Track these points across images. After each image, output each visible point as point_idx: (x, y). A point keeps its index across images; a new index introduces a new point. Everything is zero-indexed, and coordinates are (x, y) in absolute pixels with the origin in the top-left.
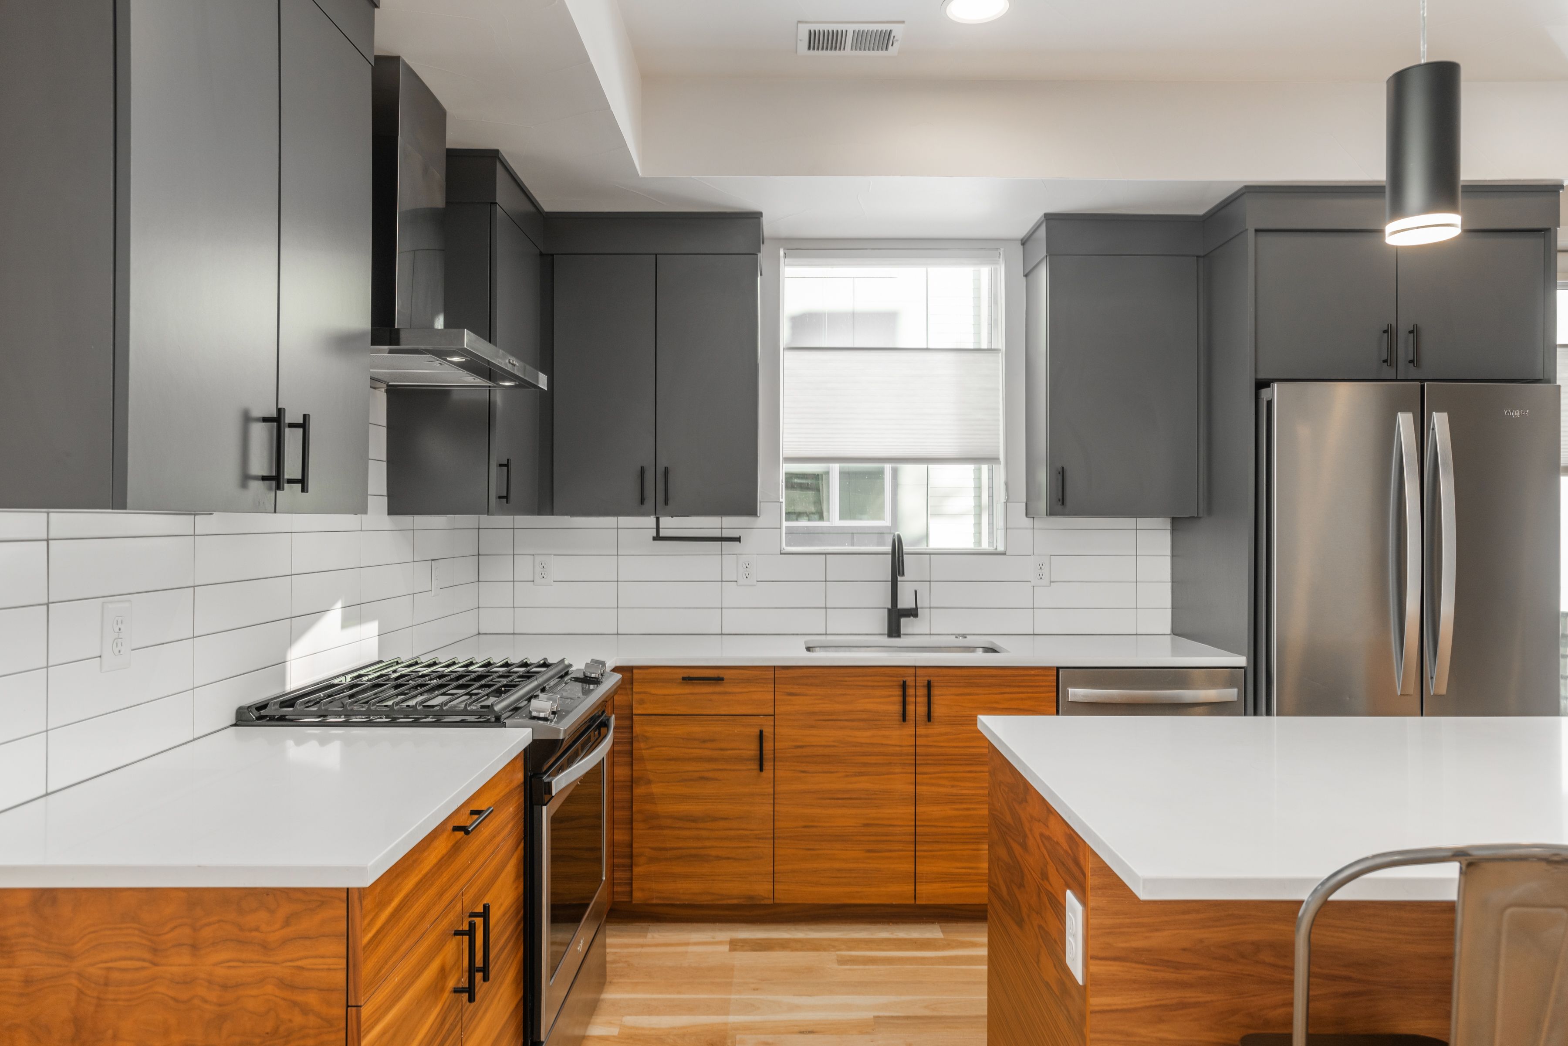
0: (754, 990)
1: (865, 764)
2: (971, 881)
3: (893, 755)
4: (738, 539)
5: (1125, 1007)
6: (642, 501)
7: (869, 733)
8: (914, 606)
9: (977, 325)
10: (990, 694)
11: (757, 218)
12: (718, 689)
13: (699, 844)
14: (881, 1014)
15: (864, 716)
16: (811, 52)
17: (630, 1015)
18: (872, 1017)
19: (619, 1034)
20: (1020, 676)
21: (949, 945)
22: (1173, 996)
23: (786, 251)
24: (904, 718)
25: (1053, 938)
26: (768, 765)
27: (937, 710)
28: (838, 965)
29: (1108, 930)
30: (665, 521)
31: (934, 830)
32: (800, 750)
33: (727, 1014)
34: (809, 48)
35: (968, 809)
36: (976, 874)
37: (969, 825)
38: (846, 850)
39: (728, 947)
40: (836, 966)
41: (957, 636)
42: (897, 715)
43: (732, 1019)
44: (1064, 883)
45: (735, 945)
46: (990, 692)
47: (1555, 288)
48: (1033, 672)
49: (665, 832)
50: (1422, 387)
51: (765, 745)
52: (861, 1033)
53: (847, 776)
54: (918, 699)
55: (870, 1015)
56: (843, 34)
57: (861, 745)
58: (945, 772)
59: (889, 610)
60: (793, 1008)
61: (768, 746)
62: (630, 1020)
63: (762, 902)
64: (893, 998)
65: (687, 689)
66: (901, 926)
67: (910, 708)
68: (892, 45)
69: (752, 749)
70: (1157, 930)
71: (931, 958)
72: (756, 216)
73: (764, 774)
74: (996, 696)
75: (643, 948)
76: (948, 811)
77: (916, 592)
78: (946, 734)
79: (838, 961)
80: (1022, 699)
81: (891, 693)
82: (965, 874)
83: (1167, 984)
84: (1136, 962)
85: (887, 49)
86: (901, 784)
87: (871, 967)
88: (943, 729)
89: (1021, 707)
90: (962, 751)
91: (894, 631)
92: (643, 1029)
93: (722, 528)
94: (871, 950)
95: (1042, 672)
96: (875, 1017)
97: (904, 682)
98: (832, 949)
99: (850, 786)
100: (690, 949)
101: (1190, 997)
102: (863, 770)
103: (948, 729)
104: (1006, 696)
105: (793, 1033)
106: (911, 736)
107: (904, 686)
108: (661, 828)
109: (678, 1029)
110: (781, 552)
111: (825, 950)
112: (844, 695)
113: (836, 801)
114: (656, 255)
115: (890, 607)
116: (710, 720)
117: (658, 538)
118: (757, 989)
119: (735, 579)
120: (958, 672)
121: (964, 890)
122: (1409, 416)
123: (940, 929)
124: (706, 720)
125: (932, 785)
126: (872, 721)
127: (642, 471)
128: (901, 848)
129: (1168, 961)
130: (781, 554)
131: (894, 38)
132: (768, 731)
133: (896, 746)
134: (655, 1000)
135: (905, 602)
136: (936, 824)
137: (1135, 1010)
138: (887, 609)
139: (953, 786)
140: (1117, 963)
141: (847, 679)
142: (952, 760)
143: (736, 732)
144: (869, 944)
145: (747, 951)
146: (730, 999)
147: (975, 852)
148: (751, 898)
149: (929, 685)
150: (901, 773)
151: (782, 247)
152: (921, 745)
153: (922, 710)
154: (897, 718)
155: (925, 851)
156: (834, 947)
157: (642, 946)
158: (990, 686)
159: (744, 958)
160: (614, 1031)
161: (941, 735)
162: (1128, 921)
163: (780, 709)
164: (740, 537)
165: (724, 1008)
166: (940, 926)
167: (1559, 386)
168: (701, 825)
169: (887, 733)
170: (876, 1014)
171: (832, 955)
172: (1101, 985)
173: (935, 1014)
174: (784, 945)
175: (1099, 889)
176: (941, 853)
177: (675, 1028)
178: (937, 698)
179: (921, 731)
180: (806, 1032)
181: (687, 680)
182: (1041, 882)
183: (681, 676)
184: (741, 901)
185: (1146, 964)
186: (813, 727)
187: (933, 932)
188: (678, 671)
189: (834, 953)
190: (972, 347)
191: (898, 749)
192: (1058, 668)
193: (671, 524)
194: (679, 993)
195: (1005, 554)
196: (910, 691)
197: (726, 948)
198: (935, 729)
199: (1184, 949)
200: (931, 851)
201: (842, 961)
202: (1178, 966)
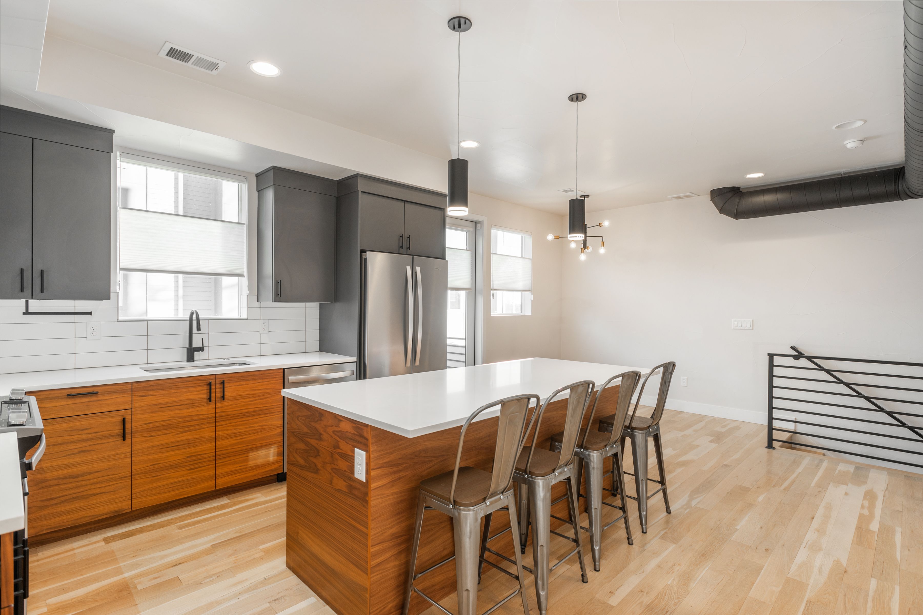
0: (133, 557)
1: (187, 426)
2: (243, 472)
3: (203, 419)
4: (91, 313)
5: (382, 485)
6: (22, 290)
7: (190, 410)
8: (201, 346)
9: (176, 202)
10: (253, 383)
11: (112, 133)
12: (94, 398)
13: (79, 490)
14: (214, 543)
15: (187, 402)
16: (168, 58)
17: (49, 599)
18: (210, 546)
19: (48, 610)
20: (267, 374)
21: (234, 504)
22: (396, 476)
23: (121, 153)
24: (210, 399)
25: (343, 470)
26: (128, 437)
27: (227, 394)
28: (179, 530)
29: (377, 458)
30: (31, 303)
31: (225, 452)
32: (149, 425)
33: (122, 573)
34: (167, 55)
35: (243, 438)
36: (246, 468)
37: (242, 446)
38: (177, 472)
39: (103, 542)
40: (178, 531)
41: (224, 359)
42: (206, 399)
43: (126, 575)
44: (352, 446)
45: (107, 540)
46: (253, 382)
47: (446, 229)
48: (273, 372)
49: (52, 488)
50: (413, 257)
51: (126, 425)
52: (208, 554)
53: (177, 434)
54: (217, 390)
55: (209, 545)
56: (191, 56)
57: (186, 417)
58: (231, 423)
59: (187, 348)
60: (162, 558)
61: (128, 426)
62: (53, 601)
63: (124, 512)
64: (217, 535)
65: (70, 401)
66: (206, 503)
67: (213, 395)
68: (215, 70)
69: (118, 430)
70: (392, 454)
71: (228, 512)
72: (112, 132)
73: (126, 441)
74: (256, 384)
75: (38, 562)
76: (233, 441)
77: (202, 339)
78: (232, 405)
79: (178, 528)
80: (268, 384)
81: (202, 389)
82: (241, 469)
83: (395, 473)
84: (386, 467)
85: (212, 71)
86: (208, 433)
87: (198, 525)
88: (230, 403)
89: (268, 388)
90: (239, 412)
91: (190, 358)
92: (65, 601)
93: (75, 307)
94: (194, 518)
95: (277, 371)
96: (211, 545)
97: (210, 383)
98: (172, 524)
99: (178, 439)
100: (76, 551)
101: (402, 475)
102: (187, 429)
103: (232, 403)
104: (260, 383)
105: (169, 568)
106: (213, 408)
107: (210, 384)
108: (49, 486)
109: (92, 592)
110: (118, 320)
111: (167, 526)
112: (176, 392)
113: (171, 448)
114: (33, 139)
115: (188, 347)
116: (86, 418)
117: (27, 313)
118: (135, 556)
119: (86, 337)
120: (237, 375)
121: (240, 477)
122: (409, 267)
123: (227, 499)
124: (84, 418)
125: (224, 430)
126: (192, 404)
127: (22, 271)
128: (208, 464)
129: (395, 464)
130: (118, 321)
131: (218, 67)
132: (128, 418)
133: (205, 414)
134: (65, 584)
135: (196, 344)
136: (227, 449)
137: (385, 485)
138: (186, 348)
139: (235, 429)
140: (380, 469)
141: (177, 384)
142: (234, 417)
143: (106, 421)
144: (191, 515)
145: (118, 540)
146: (120, 566)
147: (246, 458)
148: (117, 511)
149: (223, 383)
150: (208, 427)
151: (118, 151)
152: (218, 412)
153: (219, 395)
154: (206, 400)
155: (220, 463)
156: (172, 523)
157: (38, 561)
158: (253, 380)
159: (116, 545)
160: (45, 610)
161: (229, 406)
162: (383, 453)
163: (136, 405)
164: (91, 312)
165: (119, 571)
166: (226, 497)
167: (447, 261)
168: (80, 479)
169: (200, 409)
170: (212, 544)
171: (174, 526)
172: (375, 479)
173: (242, 534)
174: (141, 531)
175: (374, 443)
176: (228, 462)
177: (90, 593)
178: (226, 388)
179: (218, 405)
180: (177, 565)
181: (71, 396)
182: (334, 450)
183: (66, 394)
184: (110, 515)
185: (388, 467)
186: (156, 412)
187: (224, 501)
188: (64, 391)
189: (173, 526)
190: (173, 213)
191: (206, 416)
192: (284, 369)
193: (35, 305)
194: (81, 575)
195: (247, 319)
196: (213, 387)
197: (103, 543)
198: (225, 403)
199: (400, 458)
200: (223, 462)
201: (180, 528)
202: (397, 465)
